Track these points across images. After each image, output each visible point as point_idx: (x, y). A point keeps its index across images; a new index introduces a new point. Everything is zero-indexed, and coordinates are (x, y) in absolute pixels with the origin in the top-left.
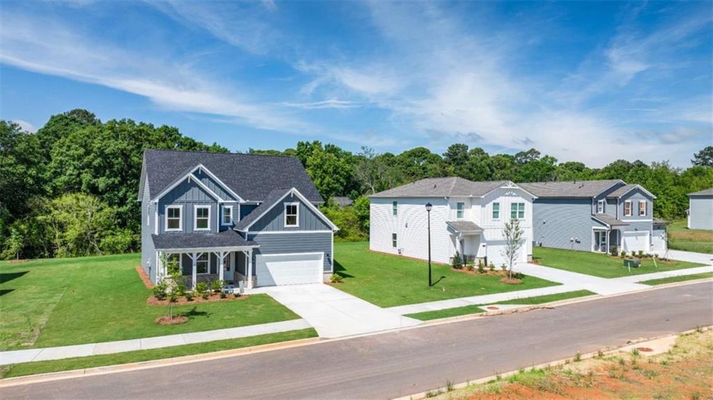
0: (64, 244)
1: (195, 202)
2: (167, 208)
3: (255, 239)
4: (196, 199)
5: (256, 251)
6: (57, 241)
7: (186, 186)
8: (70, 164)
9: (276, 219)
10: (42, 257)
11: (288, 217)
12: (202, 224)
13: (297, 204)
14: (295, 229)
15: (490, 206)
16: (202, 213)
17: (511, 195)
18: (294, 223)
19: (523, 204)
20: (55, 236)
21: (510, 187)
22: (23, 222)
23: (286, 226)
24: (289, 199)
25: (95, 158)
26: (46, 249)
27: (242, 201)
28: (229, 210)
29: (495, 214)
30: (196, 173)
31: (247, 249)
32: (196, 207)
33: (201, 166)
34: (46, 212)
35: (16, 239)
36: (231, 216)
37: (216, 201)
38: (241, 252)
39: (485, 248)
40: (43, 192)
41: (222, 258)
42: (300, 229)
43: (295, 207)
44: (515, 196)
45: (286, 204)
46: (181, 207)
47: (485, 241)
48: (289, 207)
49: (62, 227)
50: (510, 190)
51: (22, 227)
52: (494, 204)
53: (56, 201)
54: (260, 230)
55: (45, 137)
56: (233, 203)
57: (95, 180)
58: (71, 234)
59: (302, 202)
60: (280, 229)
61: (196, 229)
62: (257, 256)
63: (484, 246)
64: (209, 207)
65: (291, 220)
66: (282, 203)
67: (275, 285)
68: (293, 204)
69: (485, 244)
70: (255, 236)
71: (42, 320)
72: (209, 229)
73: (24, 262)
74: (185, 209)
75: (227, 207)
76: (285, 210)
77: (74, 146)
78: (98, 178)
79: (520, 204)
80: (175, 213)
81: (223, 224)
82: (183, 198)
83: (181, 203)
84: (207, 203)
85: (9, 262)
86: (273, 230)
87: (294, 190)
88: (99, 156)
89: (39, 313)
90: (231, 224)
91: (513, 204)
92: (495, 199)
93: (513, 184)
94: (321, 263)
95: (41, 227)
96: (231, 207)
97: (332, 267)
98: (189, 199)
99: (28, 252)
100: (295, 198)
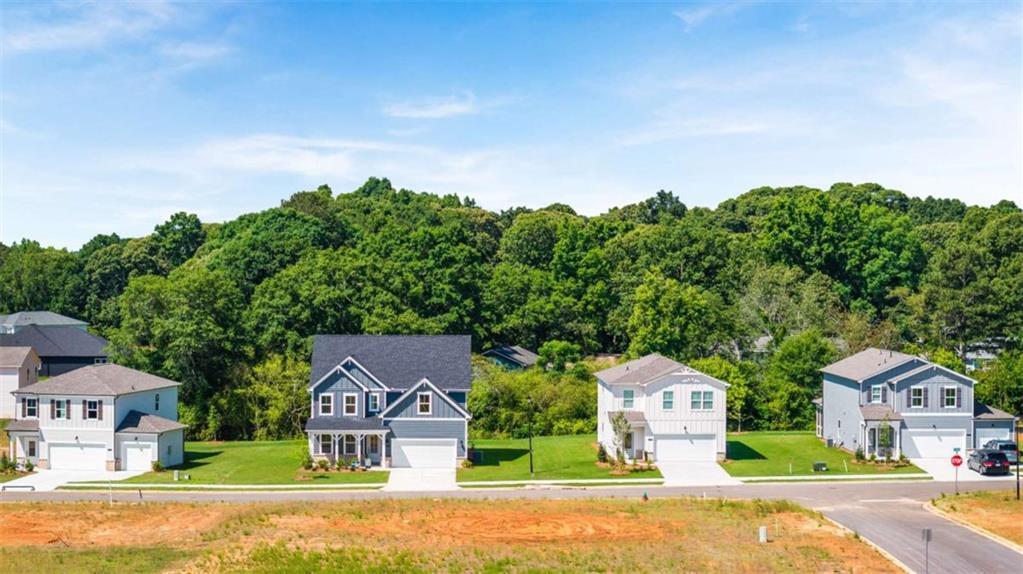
0: (264, 424)
1: (344, 391)
2: (321, 395)
3: (390, 424)
4: (344, 387)
5: (390, 436)
6: (257, 421)
7: (337, 376)
8: (273, 319)
9: (409, 408)
10: (241, 439)
11: (421, 406)
12: (350, 410)
13: (430, 393)
14: (428, 416)
15: (659, 396)
16: (350, 400)
17: (691, 382)
18: (428, 410)
19: (711, 393)
20: (254, 415)
21: (686, 373)
22: (222, 396)
23: (419, 413)
24: (421, 388)
25: (303, 309)
26: (244, 430)
27: (387, 389)
28: (376, 397)
29: (667, 405)
30: (345, 366)
31: (382, 433)
32: (345, 395)
33: (350, 358)
34: (246, 383)
35: (214, 417)
36: (378, 402)
37: (362, 389)
38: (376, 436)
39: (652, 442)
40: (243, 356)
41: (358, 440)
42: (433, 416)
43: (427, 397)
44: (697, 383)
45: (419, 393)
46: (332, 395)
47: (651, 434)
48: (422, 397)
49: (263, 403)
50: (687, 377)
51: (223, 401)
52: (665, 393)
53: (258, 370)
54: (395, 416)
55: (252, 255)
56: (379, 392)
57: (302, 340)
58: (273, 414)
59: (434, 392)
60: (413, 416)
61: (345, 414)
62: (392, 440)
63: (650, 440)
64: (356, 395)
65: (424, 408)
66: (415, 393)
67: (410, 467)
68: (425, 393)
69: (652, 437)
70: (390, 421)
71: (227, 476)
72: (356, 414)
73: (221, 443)
74: (336, 397)
75: (374, 394)
76: (419, 399)
77: (277, 294)
78: (306, 336)
79: (705, 393)
80: (327, 400)
81: (371, 410)
82: (333, 387)
83: (332, 391)
84: (353, 391)
85: (207, 443)
86: (406, 416)
87: (425, 380)
88: (306, 307)
89: (226, 472)
90: (378, 410)
91: (693, 393)
92: (666, 386)
93: (691, 369)
94: (454, 449)
95: (240, 401)
96: (378, 395)
97: (466, 453)
98: (339, 387)
99: (227, 433)
100: (428, 388)
